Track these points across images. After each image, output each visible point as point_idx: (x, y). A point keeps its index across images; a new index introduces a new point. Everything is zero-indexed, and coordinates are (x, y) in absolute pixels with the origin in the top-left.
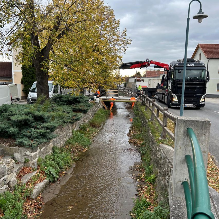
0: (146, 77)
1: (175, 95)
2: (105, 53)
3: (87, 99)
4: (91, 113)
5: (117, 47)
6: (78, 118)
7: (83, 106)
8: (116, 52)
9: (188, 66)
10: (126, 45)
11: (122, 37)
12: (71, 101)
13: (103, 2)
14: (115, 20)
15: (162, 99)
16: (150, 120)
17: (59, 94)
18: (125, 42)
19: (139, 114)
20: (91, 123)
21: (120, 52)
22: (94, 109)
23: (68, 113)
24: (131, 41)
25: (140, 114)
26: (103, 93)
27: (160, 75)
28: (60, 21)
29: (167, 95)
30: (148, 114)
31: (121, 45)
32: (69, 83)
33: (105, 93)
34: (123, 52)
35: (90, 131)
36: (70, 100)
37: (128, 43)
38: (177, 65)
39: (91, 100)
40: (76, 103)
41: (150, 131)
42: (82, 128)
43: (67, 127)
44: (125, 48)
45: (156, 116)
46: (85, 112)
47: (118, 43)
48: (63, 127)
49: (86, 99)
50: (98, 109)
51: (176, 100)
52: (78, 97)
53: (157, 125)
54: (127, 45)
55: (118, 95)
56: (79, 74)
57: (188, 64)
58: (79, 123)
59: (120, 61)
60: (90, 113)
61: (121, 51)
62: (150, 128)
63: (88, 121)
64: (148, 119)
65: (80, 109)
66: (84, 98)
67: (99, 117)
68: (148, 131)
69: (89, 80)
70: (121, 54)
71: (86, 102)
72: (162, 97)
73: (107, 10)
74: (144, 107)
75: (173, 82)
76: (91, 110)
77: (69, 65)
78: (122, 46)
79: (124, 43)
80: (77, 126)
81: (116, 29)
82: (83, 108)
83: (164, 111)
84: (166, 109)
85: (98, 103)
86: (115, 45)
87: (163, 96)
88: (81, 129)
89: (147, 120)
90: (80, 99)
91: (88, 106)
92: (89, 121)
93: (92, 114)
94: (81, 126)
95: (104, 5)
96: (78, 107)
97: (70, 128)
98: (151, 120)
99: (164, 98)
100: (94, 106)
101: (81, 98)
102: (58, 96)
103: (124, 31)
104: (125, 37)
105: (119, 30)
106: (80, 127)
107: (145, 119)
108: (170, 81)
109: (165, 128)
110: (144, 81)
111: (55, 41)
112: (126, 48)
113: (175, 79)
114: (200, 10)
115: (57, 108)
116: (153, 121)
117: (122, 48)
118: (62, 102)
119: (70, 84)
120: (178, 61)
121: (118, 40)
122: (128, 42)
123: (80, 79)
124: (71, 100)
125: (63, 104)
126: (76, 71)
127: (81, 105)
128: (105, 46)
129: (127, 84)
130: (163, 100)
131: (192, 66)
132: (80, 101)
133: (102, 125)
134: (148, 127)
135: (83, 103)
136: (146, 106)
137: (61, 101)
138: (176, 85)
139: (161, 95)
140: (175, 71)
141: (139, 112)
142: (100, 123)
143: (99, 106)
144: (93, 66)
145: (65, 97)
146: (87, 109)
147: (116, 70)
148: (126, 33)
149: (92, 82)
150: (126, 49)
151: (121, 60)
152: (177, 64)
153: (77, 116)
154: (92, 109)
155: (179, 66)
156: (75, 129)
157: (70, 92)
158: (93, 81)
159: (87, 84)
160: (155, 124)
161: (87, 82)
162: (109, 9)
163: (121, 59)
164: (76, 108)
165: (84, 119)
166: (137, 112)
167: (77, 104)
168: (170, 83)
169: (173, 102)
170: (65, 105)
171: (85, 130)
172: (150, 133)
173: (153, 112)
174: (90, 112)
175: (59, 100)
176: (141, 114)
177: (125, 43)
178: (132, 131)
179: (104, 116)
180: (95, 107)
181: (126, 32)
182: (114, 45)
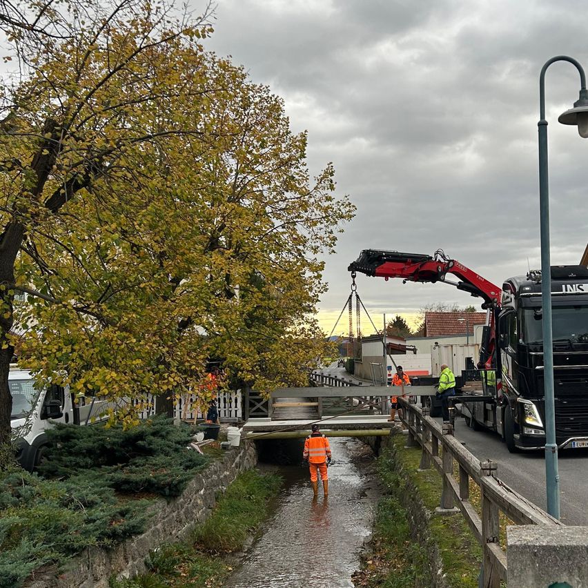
0: (425, 336)
1: (529, 402)
2: (255, 253)
3: (184, 437)
4: (202, 492)
5: (301, 230)
6: (133, 527)
7: (164, 466)
8: (301, 247)
9: (569, 292)
10: (336, 223)
11: (318, 195)
12: (112, 451)
13: (243, 72)
14: (288, 133)
15: (486, 419)
16: (439, 509)
17: (67, 420)
18: (331, 213)
19: (397, 484)
20: (200, 537)
21: (315, 250)
22: (215, 477)
23: (90, 505)
24: (351, 209)
25: (402, 485)
26: (259, 405)
27: (475, 327)
28: (58, 139)
29: (501, 405)
30: (429, 485)
31: (316, 225)
32: (96, 378)
33: (266, 405)
34: (326, 249)
35: (192, 573)
36: (109, 447)
37: (342, 217)
38: (527, 289)
39: (205, 438)
40: (134, 457)
41: (440, 562)
42: (157, 566)
43: (83, 568)
44: (331, 232)
45: (458, 494)
46: (171, 492)
47: (305, 215)
48: (61, 572)
49: (178, 439)
50: (232, 473)
51: (537, 421)
52: (143, 433)
53: (465, 534)
54: (340, 222)
55: (317, 411)
56: (134, 341)
57: (569, 286)
58: (141, 543)
59: (316, 281)
60: (196, 496)
61: (318, 244)
62: (437, 546)
63: (189, 528)
64: (432, 508)
65: (148, 481)
66: (168, 433)
67: (235, 510)
68: (432, 561)
69: (181, 363)
70: (320, 258)
71: (176, 450)
72: (486, 411)
73: (257, 100)
74: (417, 456)
75: (518, 353)
76: (199, 481)
77: (93, 306)
78: (322, 226)
79: (326, 216)
80: (134, 559)
81: (298, 167)
82: (162, 478)
83: (481, 476)
84: (490, 469)
85: (235, 448)
86: (294, 223)
87: (489, 406)
88: (153, 571)
89: (428, 513)
90: (152, 438)
91: (187, 467)
92: (191, 532)
93: (204, 498)
94: (152, 555)
95: (246, 81)
96: (141, 472)
97: (100, 569)
98: (444, 510)
99: (491, 414)
100: (215, 465)
101: (154, 434)
102: (58, 433)
103: (326, 172)
104: (330, 193)
105: (304, 168)
106: (150, 561)
107: (419, 507)
108: (507, 352)
109: (493, 547)
110: (415, 351)
111: (32, 214)
112: (335, 234)
113: (524, 340)
114: (580, 92)
115: (37, 489)
116: (449, 514)
117: (321, 234)
118: (72, 458)
119: (99, 383)
120: (529, 277)
121: (304, 206)
122: (343, 211)
123: (142, 358)
124: (114, 444)
125: (78, 465)
126: (124, 328)
127: (154, 465)
128: (255, 229)
129: (356, 365)
130: (490, 424)
131: (581, 292)
132: (151, 449)
133: (250, 540)
134: (432, 543)
135: (167, 455)
136: (425, 451)
137: (70, 454)
138: (531, 366)
139: (482, 403)
140: (523, 312)
141: (399, 478)
142: (239, 534)
143: (237, 459)
144: (208, 305)
145: (90, 436)
146: (180, 482)
147: (304, 314)
148: (331, 181)
149: (193, 367)
150: (335, 239)
151: (319, 277)
152: (527, 286)
153: (131, 517)
154: (207, 477)
155: (533, 296)
156: (127, 574)
157: (102, 415)
158: (198, 364)
159: (172, 380)
160: (460, 526)
161: (174, 370)
162: (265, 95)
163: (320, 272)
164: (133, 477)
165: (170, 522)
166: (392, 477)
167: (139, 460)
168: (510, 358)
169: (526, 431)
170: (86, 467)
171: (169, 572)
172: (439, 572)
173: (449, 475)
174: (198, 491)
175: (63, 448)
176: (408, 486)
177: (331, 216)
178: (370, 562)
179: (258, 502)
180: (219, 464)
181: (332, 174)
182: (290, 224)
